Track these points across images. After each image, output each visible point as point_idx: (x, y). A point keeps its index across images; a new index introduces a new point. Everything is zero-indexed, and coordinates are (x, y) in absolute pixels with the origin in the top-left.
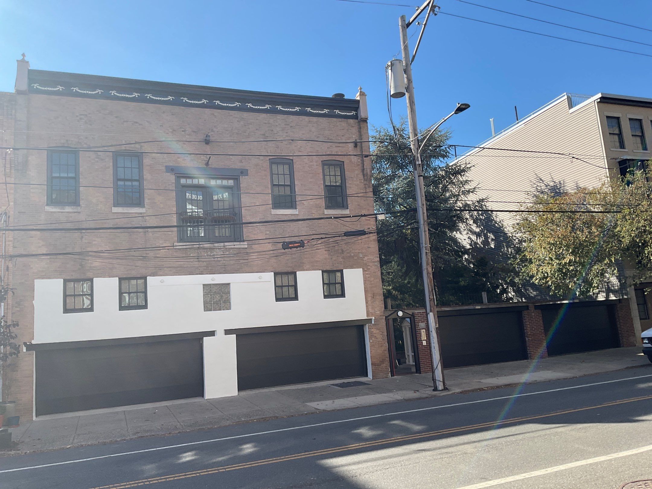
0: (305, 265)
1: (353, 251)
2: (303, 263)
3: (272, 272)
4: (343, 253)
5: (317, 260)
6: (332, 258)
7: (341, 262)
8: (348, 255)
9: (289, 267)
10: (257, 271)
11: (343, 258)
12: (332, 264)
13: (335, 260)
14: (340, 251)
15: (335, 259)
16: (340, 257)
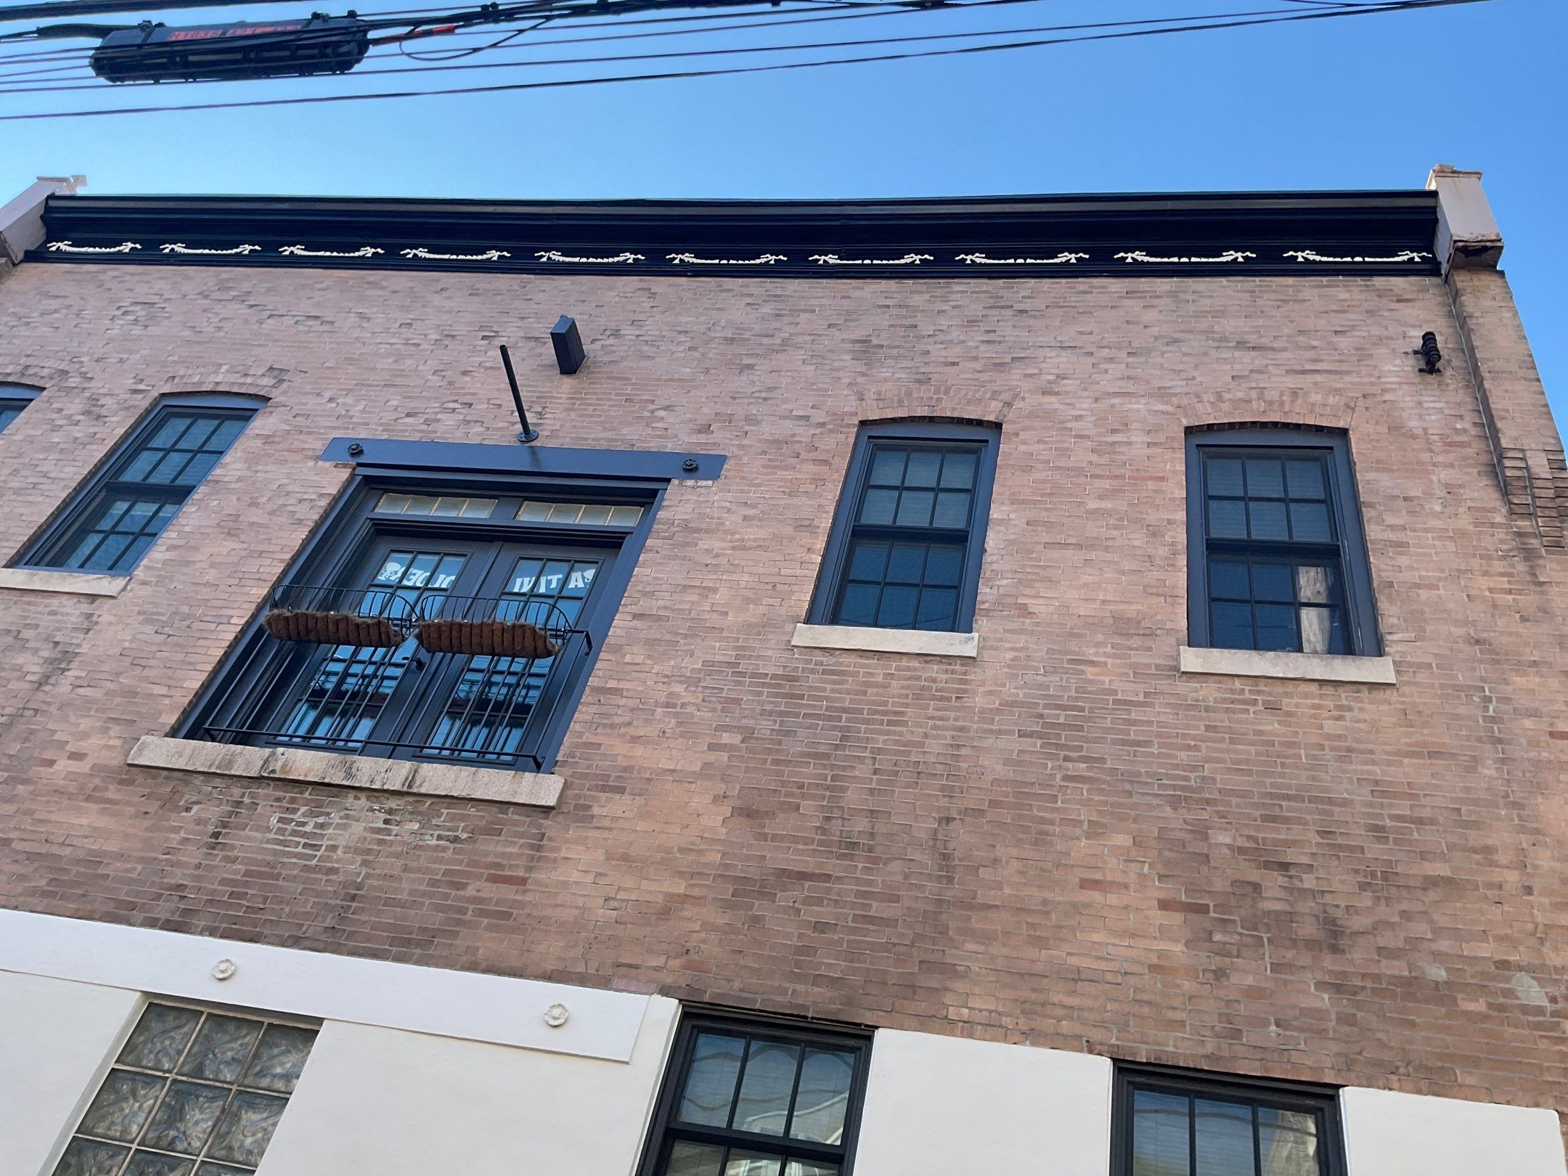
0: (960, 986)
1: (1444, 945)
2: (949, 970)
3: (665, 991)
4: (1335, 949)
5: (1072, 961)
6: (1220, 974)
7: (1319, 1014)
8: (1397, 968)
9: (816, 980)
10: (550, 966)
11: (1338, 988)
12: (1228, 1018)
13: (1254, 993)
14: (1308, 929)
15: (1250, 980)
16: (1308, 976)
